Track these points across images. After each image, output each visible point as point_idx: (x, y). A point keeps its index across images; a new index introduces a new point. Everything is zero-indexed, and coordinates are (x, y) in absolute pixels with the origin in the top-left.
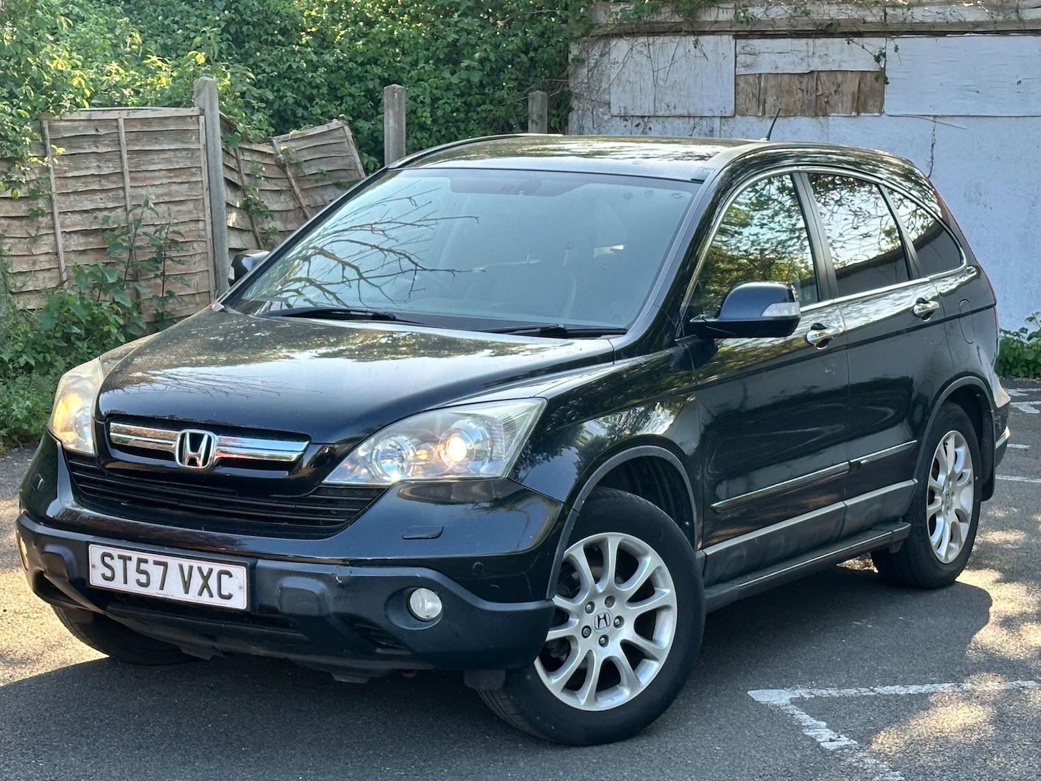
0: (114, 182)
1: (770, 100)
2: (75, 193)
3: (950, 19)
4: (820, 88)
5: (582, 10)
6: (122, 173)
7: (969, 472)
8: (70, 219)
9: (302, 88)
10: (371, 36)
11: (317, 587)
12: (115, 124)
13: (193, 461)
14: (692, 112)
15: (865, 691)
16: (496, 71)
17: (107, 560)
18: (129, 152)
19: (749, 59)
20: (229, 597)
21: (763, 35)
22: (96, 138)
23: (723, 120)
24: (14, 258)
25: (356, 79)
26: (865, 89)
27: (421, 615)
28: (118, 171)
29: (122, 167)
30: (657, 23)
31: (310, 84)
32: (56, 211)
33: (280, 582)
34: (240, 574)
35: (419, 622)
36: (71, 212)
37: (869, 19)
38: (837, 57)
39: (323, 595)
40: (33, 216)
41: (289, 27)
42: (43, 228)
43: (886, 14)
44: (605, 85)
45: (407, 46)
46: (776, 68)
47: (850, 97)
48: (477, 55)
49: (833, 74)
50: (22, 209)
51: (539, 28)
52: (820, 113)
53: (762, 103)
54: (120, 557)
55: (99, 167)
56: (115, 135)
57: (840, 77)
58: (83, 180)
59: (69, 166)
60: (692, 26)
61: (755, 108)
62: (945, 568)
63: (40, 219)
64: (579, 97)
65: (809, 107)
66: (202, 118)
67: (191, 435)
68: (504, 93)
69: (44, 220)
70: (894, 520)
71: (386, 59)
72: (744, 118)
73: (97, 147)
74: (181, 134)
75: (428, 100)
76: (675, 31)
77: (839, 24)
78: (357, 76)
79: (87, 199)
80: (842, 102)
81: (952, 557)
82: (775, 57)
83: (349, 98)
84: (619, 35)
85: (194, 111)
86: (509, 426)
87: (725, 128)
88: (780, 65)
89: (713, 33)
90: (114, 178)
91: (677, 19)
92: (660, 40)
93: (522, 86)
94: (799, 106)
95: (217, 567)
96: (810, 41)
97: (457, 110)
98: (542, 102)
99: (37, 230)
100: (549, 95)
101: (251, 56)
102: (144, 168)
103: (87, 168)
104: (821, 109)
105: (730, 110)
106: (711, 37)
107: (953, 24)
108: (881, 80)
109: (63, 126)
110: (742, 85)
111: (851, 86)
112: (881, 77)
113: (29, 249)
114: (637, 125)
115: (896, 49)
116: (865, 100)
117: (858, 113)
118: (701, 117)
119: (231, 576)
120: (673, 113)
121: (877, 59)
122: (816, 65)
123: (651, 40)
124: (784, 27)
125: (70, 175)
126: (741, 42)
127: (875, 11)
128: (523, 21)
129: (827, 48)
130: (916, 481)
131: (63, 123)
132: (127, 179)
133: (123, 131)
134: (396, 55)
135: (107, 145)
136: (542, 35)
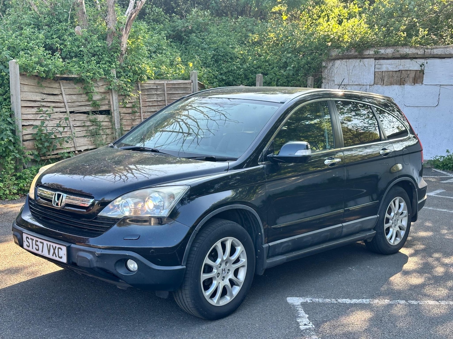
0: (162, 103)
1: (386, 80)
2: (149, 106)
3: (447, 53)
4: (402, 76)
5: (326, 51)
6: (165, 100)
7: (406, 212)
8: (146, 114)
9: (236, 76)
10: (259, 59)
11: (90, 257)
12: (163, 85)
13: (57, 204)
14: (360, 84)
15: (334, 301)
16: (298, 70)
17: (28, 239)
18: (167, 94)
19: (379, 66)
20: (61, 258)
21: (384, 58)
22: (156, 89)
23: (370, 86)
24: (126, 126)
25: (254, 73)
26: (417, 76)
27: (132, 269)
28: (164, 99)
29: (165, 98)
30: (350, 55)
31: (238, 74)
32: (142, 111)
33: (78, 253)
34: (64, 249)
35: (129, 272)
36: (147, 112)
37: (419, 53)
38: (408, 65)
39: (91, 260)
40: (134, 113)
41: (233, 57)
42: (137, 117)
43: (425, 51)
44: (333, 75)
45: (270, 62)
46: (388, 69)
47: (412, 79)
48: (292, 66)
49: (406, 71)
50: (130, 111)
51: (312, 57)
52: (402, 84)
53: (383, 80)
54: (31, 239)
55: (157, 98)
56: (163, 88)
57: (409, 72)
58: (152, 102)
59: (147, 98)
60: (361, 56)
61: (381, 82)
62: (393, 247)
63: (136, 114)
64: (325, 79)
65: (398, 82)
66: (192, 83)
67: (58, 194)
68: (299, 77)
69: (138, 114)
70: (369, 230)
71: (263, 67)
72: (377, 86)
73: (157, 92)
74: (185, 88)
75: (276, 80)
76: (355, 57)
77: (408, 55)
78: (254, 72)
79: (153, 108)
80: (409, 80)
81: (396, 243)
82: (388, 66)
83: (251, 79)
84: (338, 59)
85: (190, 81)
86: (172, 196)
87: (371, 88)
88: (389, 68)
89: (368, 58)
90: (162, 102)
91: (356, 53)
92: (350, 60)
93: (306, 75)
94: (395, 81)
95: (58, 246)
96: (399, 60)
97: (285, 83)
98: (312, 80)
99: (135, 117)
100: (314, 78)
101: (221, 66)
102: (172, 99)
103: (153, 98)
104: (402, 83)
105: (372, 83)
106: (367, 59)
107: (447, 55)
108: (422, 73)
109: (145, 86)
110: (377, 75)
111: (412, 75)
112: (422, 72)
113: (132, 123)
114: (343, 88)
115: (427, 63)
116: (417, 80)
117: (414, 84)
118: (363, 85)
119: (62, 250)
120: (354, 84)
121: (421, 66)
122: (401, 68)
123: (348, 60)
124: (390, 56)
125: (147, 100)
126: (377, 61)
127: (421, 51)
128: (307, 55)
129: (405, 63)
130: (378, 216)
131: (146, 85)
132: (166, 102)
133: (166, 87)
134: (266, 65)
135: (160, 92)
136: (313, 59)
